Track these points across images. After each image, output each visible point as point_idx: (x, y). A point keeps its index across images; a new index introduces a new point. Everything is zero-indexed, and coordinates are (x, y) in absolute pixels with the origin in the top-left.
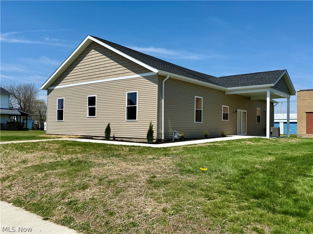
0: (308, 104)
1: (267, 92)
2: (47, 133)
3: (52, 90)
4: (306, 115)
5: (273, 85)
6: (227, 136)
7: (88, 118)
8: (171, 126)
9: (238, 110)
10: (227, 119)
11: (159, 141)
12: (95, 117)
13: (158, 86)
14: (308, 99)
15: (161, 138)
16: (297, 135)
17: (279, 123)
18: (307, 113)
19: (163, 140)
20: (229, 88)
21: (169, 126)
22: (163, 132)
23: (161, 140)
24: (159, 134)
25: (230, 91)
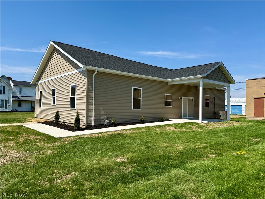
0: (255, 91)
1: (199, 82)
2: (35, 117)
3: (37, 84)
4: (253, 100)
5: (203, 76)
6: (169, 120)
7: (52, 106)
8: (104, 114)
9: (183, 97)
10: (171, 106)
11: (89, 127)
12: (55, 106)
13: (88, 80)
14: (255, 86)
15: (91, 124)
16: (246, 117)
17: (241, 105)
18: (254, 98)
19: (93, 126)
20: (169, 80)
21: (102, 114)
22: (93, 119)
23: (91, 126)
24: (88, 121)
25: (171, 82)
